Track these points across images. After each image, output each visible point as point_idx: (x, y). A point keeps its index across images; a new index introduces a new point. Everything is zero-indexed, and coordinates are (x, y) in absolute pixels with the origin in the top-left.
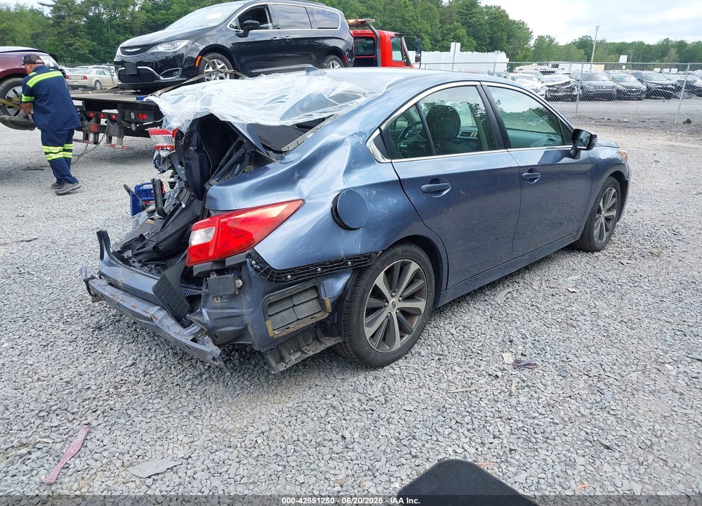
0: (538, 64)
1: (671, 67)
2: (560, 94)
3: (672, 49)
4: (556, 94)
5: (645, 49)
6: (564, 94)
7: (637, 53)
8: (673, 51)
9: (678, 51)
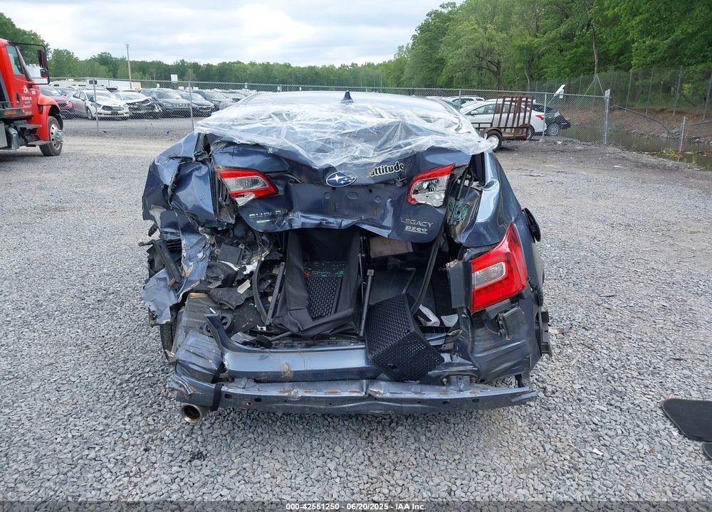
0: (75, 80)
1: (192, 86)
2: (142, 112)
3: (189, 70)
4: (138, 112)
5: (164, 68)
6: (146, 111)
7: (159, 71)
8: (190, 71)
9: (194, 72)
